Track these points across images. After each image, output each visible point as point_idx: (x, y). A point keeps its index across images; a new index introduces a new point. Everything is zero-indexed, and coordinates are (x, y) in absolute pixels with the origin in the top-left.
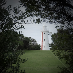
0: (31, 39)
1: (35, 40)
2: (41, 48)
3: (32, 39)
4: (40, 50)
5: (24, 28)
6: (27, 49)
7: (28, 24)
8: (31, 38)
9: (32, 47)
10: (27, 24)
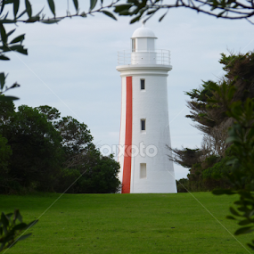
0: (55, 121)
1: (83, 126)
2: (120, 176)
3: (61, 123)
4: (114, 190)
5: (24, 52)
6: (34, 185)
7: (54, 21)
8: (58, 116)
9: (66, 170)
10: (49, 22)
